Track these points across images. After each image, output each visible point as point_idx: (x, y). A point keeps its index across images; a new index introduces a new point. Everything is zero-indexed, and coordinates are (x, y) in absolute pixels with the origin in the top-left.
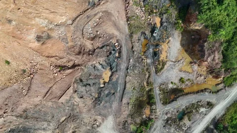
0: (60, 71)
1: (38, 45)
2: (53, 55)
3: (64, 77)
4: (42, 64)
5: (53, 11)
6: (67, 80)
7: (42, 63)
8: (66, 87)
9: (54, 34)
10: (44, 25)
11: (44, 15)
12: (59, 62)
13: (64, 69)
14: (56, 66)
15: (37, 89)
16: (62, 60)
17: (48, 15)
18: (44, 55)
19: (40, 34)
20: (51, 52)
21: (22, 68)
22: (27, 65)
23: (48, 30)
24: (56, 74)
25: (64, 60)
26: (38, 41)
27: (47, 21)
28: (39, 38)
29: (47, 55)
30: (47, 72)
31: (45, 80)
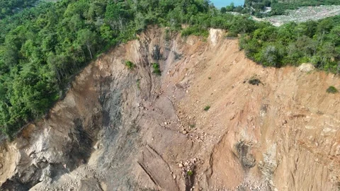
0: (185, 171)
1: (232, 146)
2: (214, 167)
3: (174, 177)
4: (200, 146)
5: (295, 177)
6: (169, 181)
7: (203, 147)
8: (156, 177)
9: (251, 177)
10: (266, 159)
11: (284, 160)
12: (201, 175)
13: (187, 178)
14: (195, 167)
15: (164, 137)
16: (205, 180)
17: (285, 167)
18: (216, 150)
19: (250, 151)
20: (220, 164)
21: (198, 123)
22: (201, 128)
23: (258, 168)
24: (181, 165)
25: (204, 183)
26: (238, 146)
27: (275, 163)
28: (242, 148)
29: (215, 156)
30: (187, 153)
31: (175, 149)
